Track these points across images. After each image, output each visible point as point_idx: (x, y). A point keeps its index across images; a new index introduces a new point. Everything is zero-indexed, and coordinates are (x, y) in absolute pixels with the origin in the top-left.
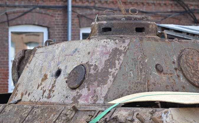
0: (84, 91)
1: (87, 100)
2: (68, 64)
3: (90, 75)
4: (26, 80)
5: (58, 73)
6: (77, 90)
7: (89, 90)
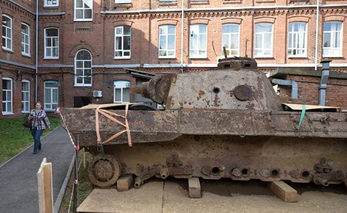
0: (255, 102)
1: (259, 107)
2: (224, 85)
3: (253, 92)
4: (178, 94)
5: (216, 90)
6: (247, 101)
7: (257, 101)
